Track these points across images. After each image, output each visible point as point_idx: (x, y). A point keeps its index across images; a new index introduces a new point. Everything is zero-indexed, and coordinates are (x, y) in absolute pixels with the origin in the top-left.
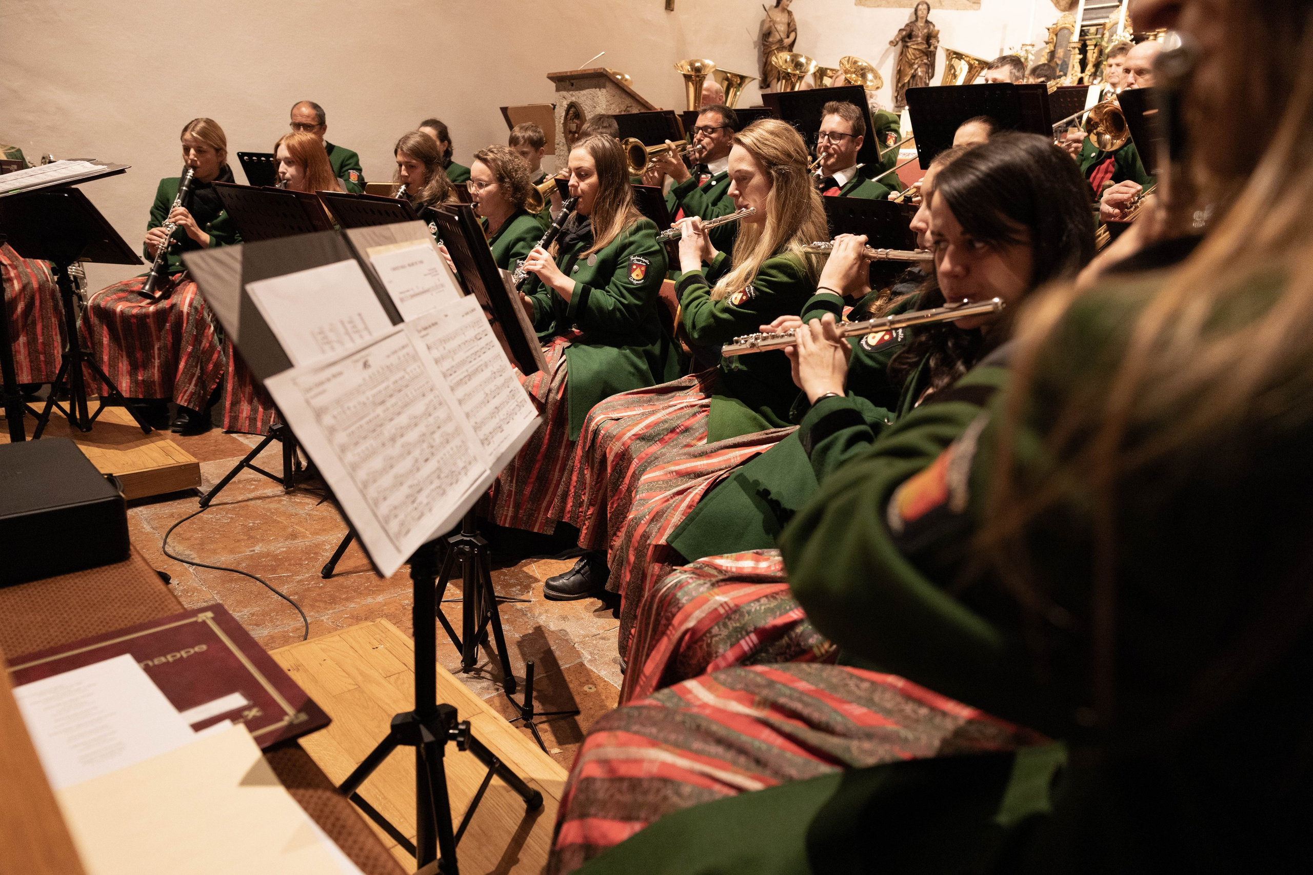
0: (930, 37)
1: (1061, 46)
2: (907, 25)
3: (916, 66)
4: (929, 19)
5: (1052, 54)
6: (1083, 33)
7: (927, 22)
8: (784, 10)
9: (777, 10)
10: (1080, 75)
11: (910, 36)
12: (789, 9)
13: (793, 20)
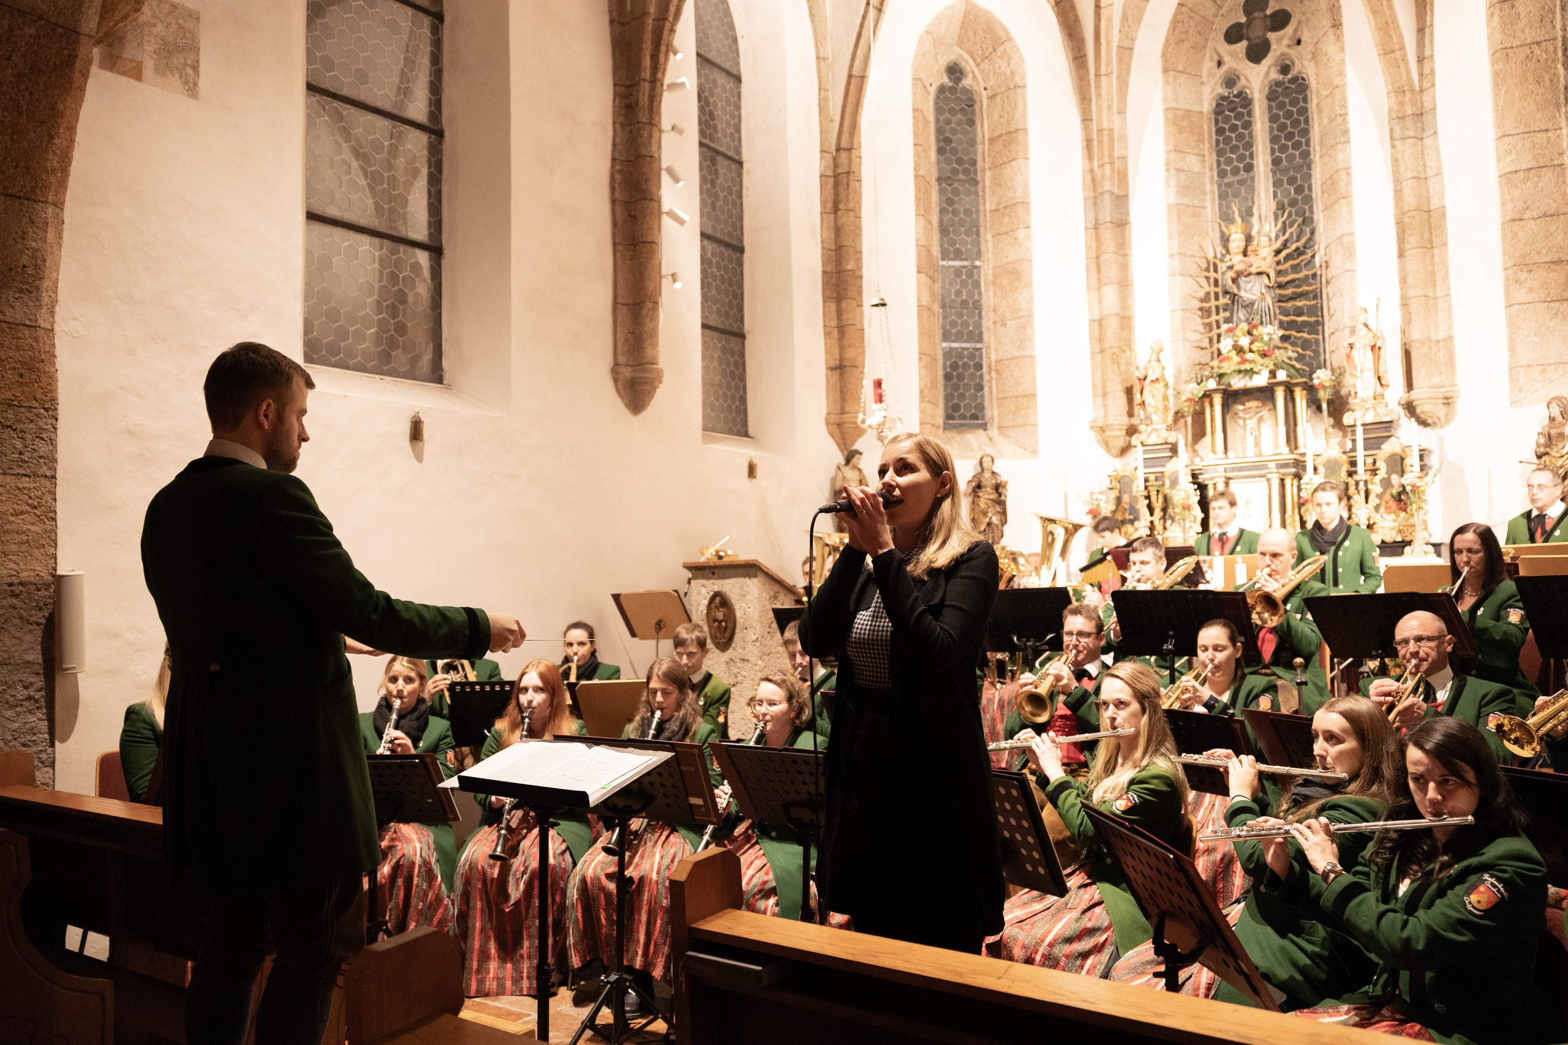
0: (998, 488)
1: (1125, 492)
2: (974, 477)
3: (990, 515)
4: (995, 469)
5: (1119, 500)
6: (1146, 480)
7: (993, 473)
8: (855, 468)
9: (847, 468)
10: (1150, 519)
11: (979, 486)
12: (860, 466)
13: (864, 477)
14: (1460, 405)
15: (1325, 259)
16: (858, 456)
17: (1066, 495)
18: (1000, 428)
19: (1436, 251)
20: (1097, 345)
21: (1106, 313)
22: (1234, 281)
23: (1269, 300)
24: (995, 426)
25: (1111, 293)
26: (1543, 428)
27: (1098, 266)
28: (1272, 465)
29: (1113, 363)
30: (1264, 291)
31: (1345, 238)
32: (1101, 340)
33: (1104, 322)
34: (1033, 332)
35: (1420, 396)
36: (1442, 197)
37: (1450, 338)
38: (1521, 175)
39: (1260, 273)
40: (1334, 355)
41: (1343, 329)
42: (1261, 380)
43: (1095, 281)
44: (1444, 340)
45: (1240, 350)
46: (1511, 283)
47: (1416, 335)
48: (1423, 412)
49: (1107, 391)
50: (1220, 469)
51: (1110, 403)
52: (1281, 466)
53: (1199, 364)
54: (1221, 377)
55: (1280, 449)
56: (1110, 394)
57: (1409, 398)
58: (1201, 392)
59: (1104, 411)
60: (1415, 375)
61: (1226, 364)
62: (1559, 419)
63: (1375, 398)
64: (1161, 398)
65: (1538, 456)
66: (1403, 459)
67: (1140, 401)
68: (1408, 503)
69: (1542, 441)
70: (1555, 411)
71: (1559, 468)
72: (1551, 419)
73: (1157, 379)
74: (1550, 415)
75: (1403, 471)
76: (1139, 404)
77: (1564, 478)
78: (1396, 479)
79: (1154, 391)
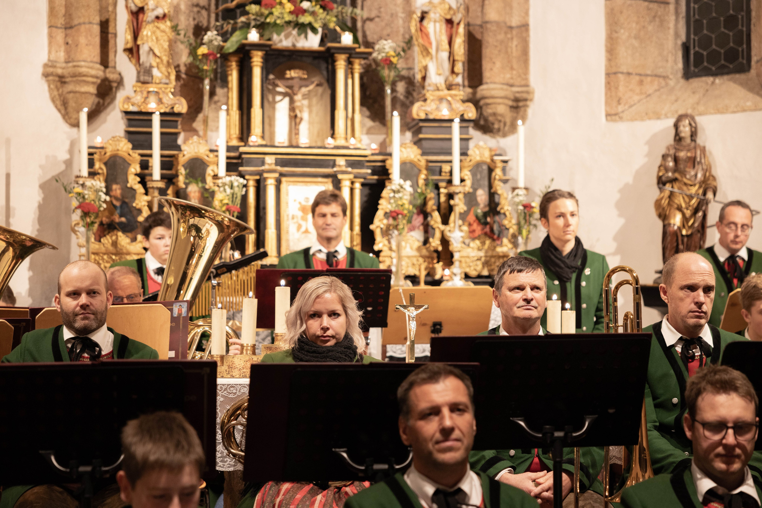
14: (532, 111)
17: (8, 176)
26: (668, 148)
28: (341, 162)
35: (495, 93)
37: (525, 27)
40: (369, 26)
42: (312, 42)
44: (519, 27)
47: (492, 14)
48: (494, 114)
49: (76, 22)
50: (270, 160)
51: (82, 40)
52: (352, 164)
53: (197, 5)
54: (262, 27)
55: (341, 142)
56: (83, 28)
57: (474, 94)
58: (231, 45)
59: (68, 52)
60: (486, 65)
61: (277, 11)
62: (688, 140)
63: (449, 87)
64: (166, 45)
65: (661, 182)
66: (491, 170)
67: (129, 46)
68: (496, 227)
69: (671, 164)
70: (685, 131)
71: (691, 197)
72: (678, 138)
73: (165, 16)
74: (677, 134)
75: (490, 186)
76: (125, 50)
77: (696, 211)
78: (482, 196)
79: (159, 33)
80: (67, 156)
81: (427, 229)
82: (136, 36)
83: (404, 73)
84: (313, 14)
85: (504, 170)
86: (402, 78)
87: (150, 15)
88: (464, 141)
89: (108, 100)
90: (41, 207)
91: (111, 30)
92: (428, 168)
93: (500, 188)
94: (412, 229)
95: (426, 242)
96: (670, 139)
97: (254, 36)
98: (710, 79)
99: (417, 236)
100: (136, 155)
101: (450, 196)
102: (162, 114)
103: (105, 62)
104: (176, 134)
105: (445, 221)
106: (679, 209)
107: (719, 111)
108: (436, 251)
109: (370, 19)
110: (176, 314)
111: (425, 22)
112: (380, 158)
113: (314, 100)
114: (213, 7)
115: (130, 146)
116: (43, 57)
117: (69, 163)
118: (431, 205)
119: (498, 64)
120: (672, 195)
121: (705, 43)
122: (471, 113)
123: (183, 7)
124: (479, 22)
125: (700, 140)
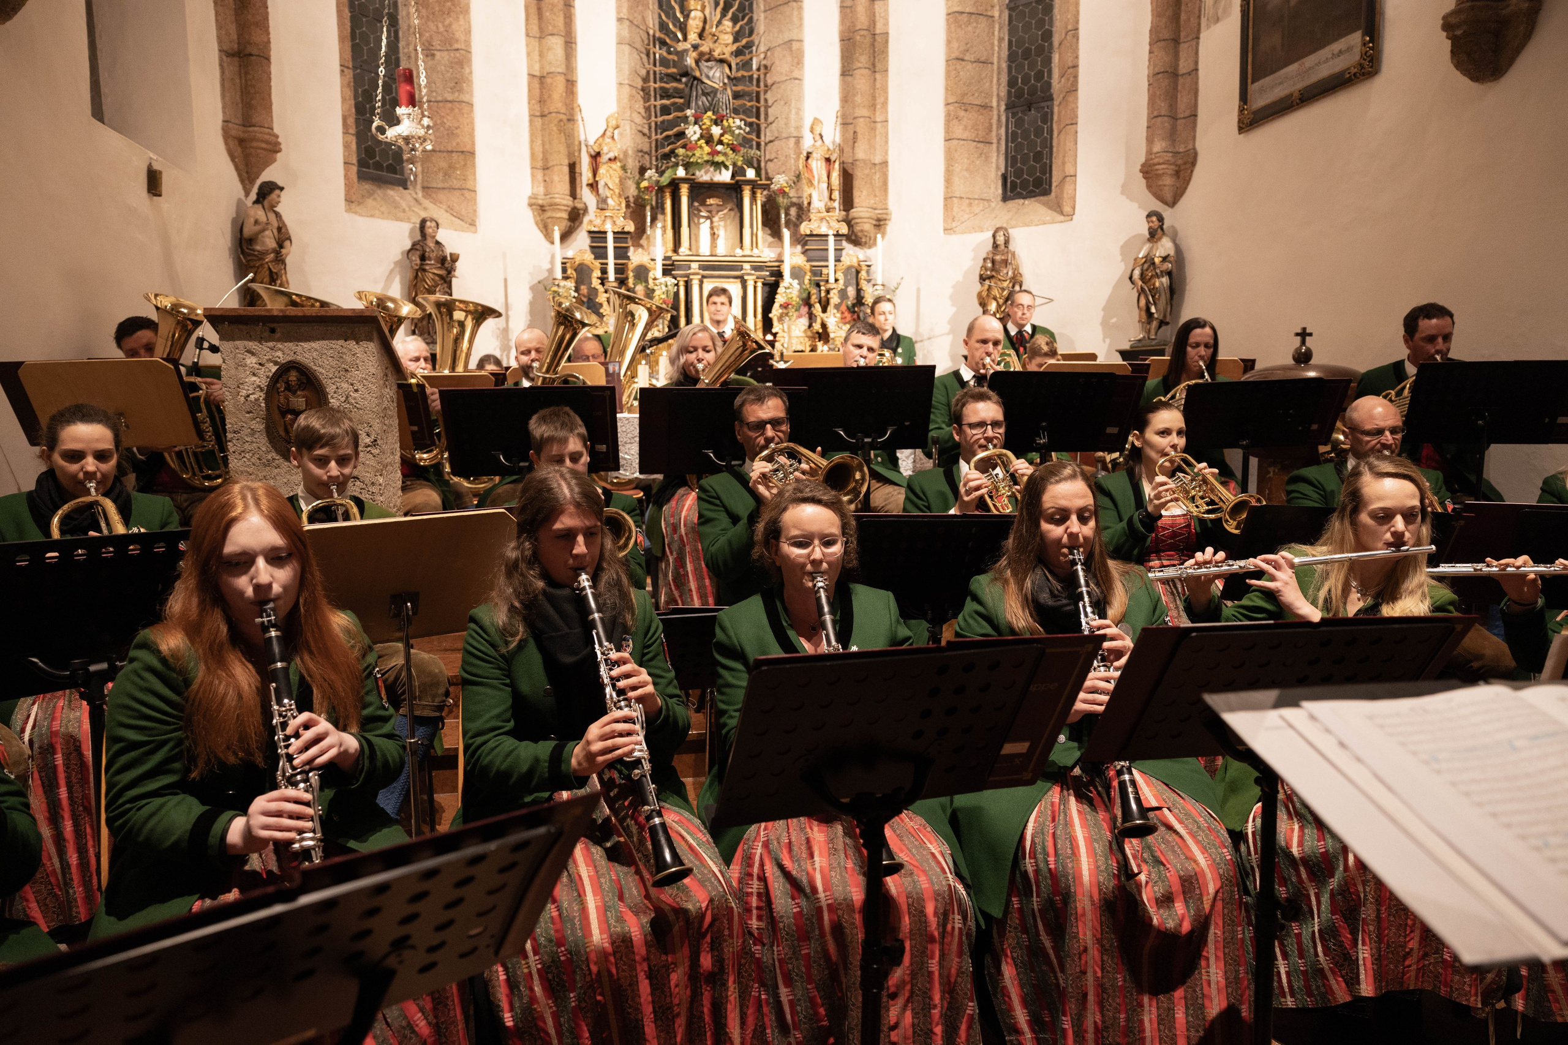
0: (444, 261)
8: (270, 209)
9: (259, 207)
11: (423, 258)
14: (890, 228)
15: (764, 62)
16: (277, 192)
17: (506, 280)
18: (425, 188)
19: (878, 76)
20: (537, 107)
21: (548, 69)
22: (697, 62)
23: (729, 91)
24: (419, 186)
25: (556, 44)
26: (988, 254)
27: (539, 10)
28: (747, 266)
29: (560, 131)
30: (726, 81)
31: (794, 43)
32: (542, 101)
33: (549, 80)
34: (471, 73)
35: (863, 215)
36: (886, 24)
37: (885, 163)
38: (965, 17)
39: (722, 61)
40: (770, 165)
41: (787, 138)
42: (725, 176)
43: (535, 28)
44: (881, 164)
45: (709, 139)
46: (950, 118)
47: (860, 154)
48: (862, 231)
49: (550, 164)
50: (695, 266)
51: (556, 178)
52: (756, 268)
53: (641, 151)
54: (687, 166)
55: (747, 252)
56: (556, 169)
57: (847, 215)
58: (665, 180)
59: (546, 187)
60: (856, 193)
61: (698, 153)
62: (1003, 247)
63: (828, 211)
64: (617, 181)
65: (982, 279)
66: (858, 272)
67: (591, 181)
68: (861, 315)
69: (989, 265)
70: (1001, 239)
71: (1003, 289)
72: (995, 246)
73: (615, 158)
74: (994, 242)
75: (858, 284)
76: (588, 185)
77: (1007, 300)
78: (851, 292)
79: (611, 172)
80: (549, 266)
81: (811, 317)
82: (595, 174)
83: (794, 200)
84: (725, 154)
85: (868, 272)
86: (793, 204)
87: (604, 158)
88: (839, 250)
89: (577, 223)
90: (532, 304)
91: (577, 170)
92: (811, 271)
93: (864, 285)
94: (800, 316)
95: (810, 326)
96: (989, 247)
97: (681, 172)
98: (1021, 201)
99: (804, 322)
100: (597, 264)
101: (828, 292)
102: (614, 233)
103: (573, 194)
104: (627, 248)
105: (824, 310)
106: (995, 299)
107: (1026, 225)
108: (818, 333)
109: (771, 160)
110: (611, 370)
111: (810, 161)
112: (776, 264)
113: (729, 222)
114: (653, 153)
115: (593, 256)
116: (528, 192)
117: (551, 271)
118: (814, 299)
119: (865, 193)
120: (990, 288)
121: (1018, 173)
122: (844, 230)
123: (630, 152)
124: (850, 161)
125: (1011, 247)
